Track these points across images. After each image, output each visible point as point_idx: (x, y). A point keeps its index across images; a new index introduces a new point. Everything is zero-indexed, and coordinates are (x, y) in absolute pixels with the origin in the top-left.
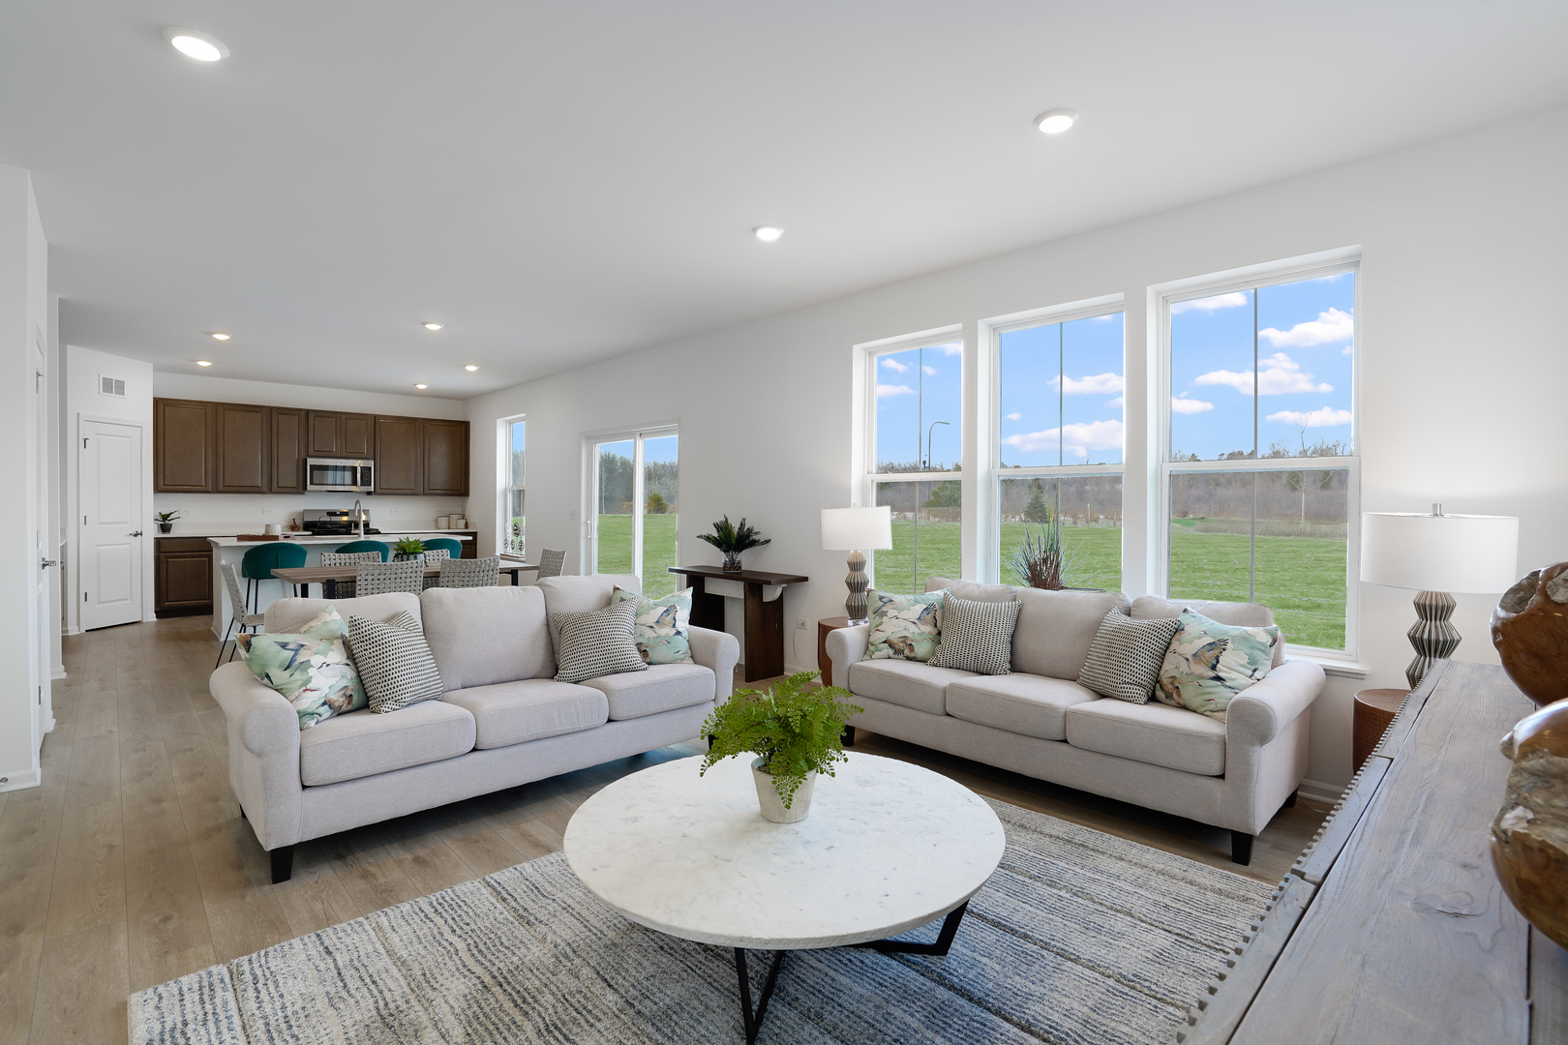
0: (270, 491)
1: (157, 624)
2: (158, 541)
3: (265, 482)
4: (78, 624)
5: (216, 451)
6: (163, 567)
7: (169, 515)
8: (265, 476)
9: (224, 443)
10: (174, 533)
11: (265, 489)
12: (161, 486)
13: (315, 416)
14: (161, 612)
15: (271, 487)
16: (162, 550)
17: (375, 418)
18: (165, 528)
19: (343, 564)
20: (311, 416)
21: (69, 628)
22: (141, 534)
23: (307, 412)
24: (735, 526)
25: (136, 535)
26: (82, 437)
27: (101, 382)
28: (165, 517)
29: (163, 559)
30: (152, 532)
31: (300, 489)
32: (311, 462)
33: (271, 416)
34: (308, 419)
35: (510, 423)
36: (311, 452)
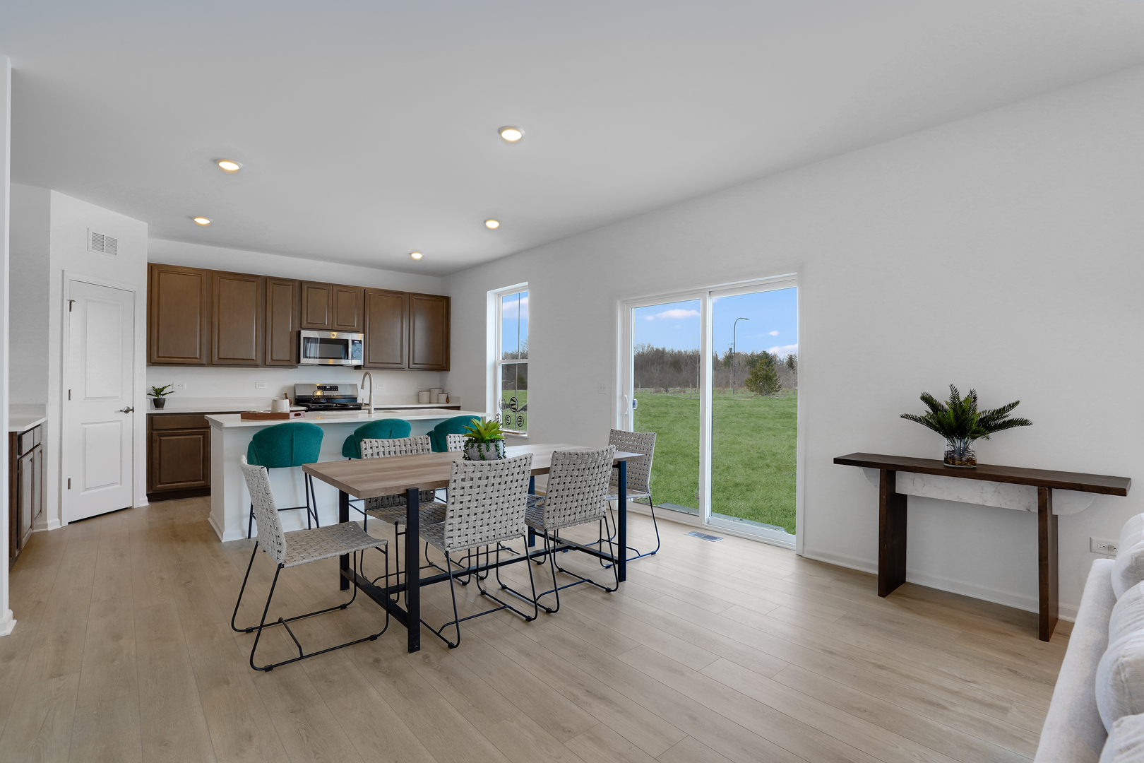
0: (265, 365)
1: (148, 510)
2: (151, 418)
3: (259, 355)
4: (60, 517)
5: (211, 323)
6: (156, 446)
7: (162, 390)
8: (259, 348)
9: (219, 313)
10: (168, 408)
11: (259, 362)
12: (155, 358)
13: (308, 287)
14: (153, 496)
15: (266, 361)
16: (154, 428)
17: (365, 292)
18: (158, 403)
19: (387, 453)
20: (305, 287)
21: (49, 522)
22: (133, 410)
23: (301, 283)
24: (943, 398)
25: (127, 412)
26: (67, 298)
27: (91, 237)
28: (158, 392)
29: (156, 437)
30: (144, 407)
31: (294, 361)
32: (304, 334)
33: (266, 286)
34: (301, 288)
35: (499, 295)
36: (304, 324)
